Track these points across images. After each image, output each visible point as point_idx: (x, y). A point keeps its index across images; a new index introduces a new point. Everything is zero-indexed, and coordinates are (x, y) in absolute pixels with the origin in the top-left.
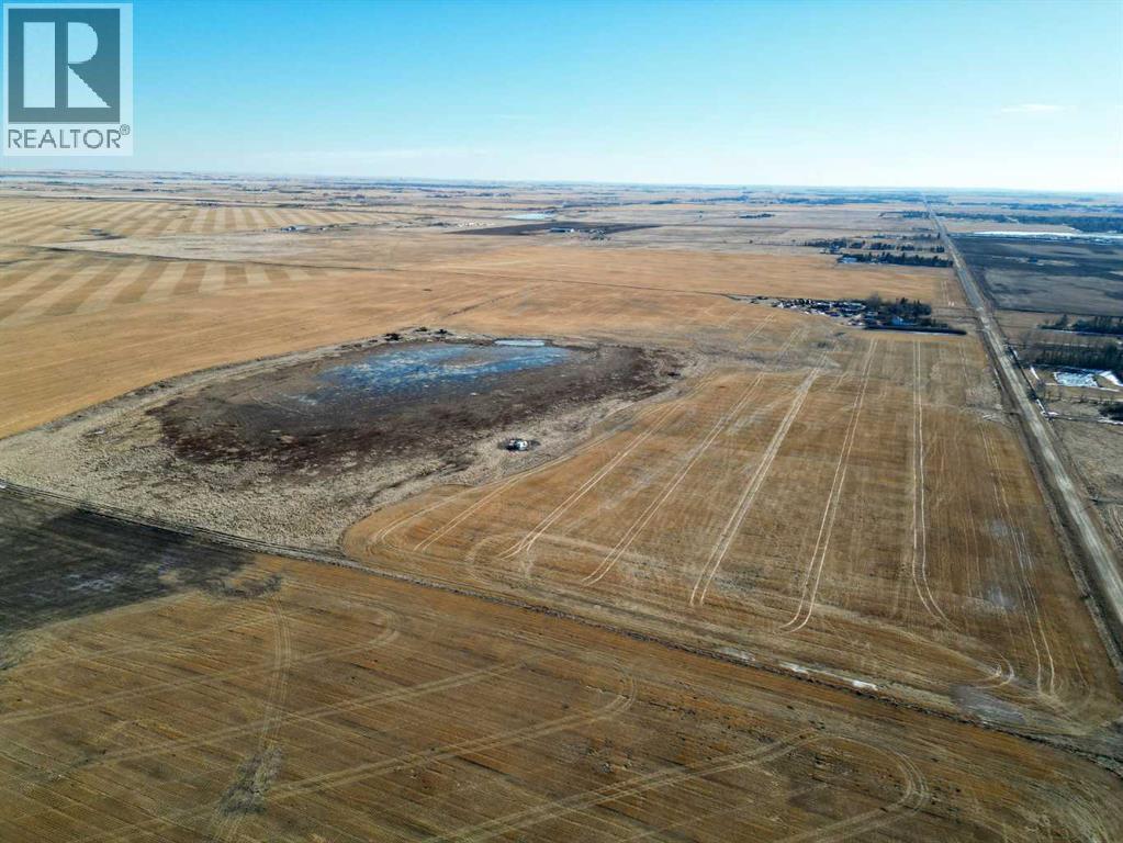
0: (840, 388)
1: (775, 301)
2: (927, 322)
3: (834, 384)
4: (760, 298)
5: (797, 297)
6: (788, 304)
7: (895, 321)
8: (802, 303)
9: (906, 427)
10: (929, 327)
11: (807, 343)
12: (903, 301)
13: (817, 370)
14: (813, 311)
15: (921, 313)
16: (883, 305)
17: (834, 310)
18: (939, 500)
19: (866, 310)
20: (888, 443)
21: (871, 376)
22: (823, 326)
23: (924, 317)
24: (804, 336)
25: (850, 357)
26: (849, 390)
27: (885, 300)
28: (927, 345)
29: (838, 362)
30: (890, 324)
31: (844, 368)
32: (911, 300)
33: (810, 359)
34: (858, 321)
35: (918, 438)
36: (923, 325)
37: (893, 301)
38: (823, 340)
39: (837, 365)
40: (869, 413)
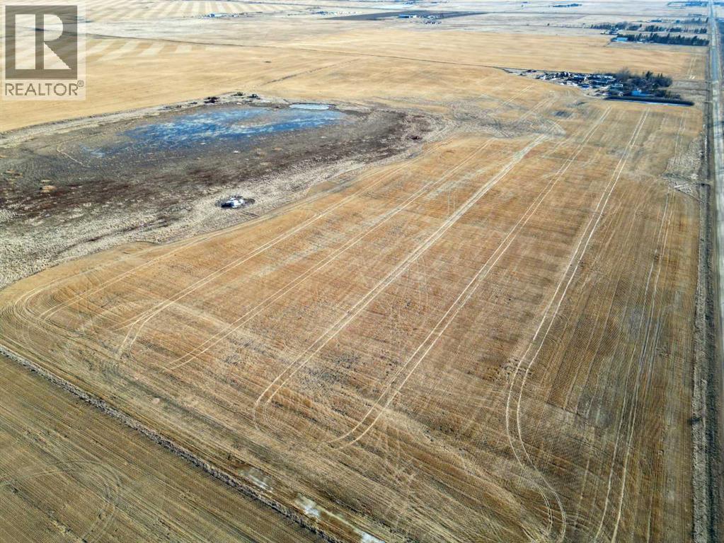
0: (554, 155)
1: (541, 74)
2: (663, 94)
3: (551, 152)
4: (529, 71)
5: (559, 70)
6: (549, 76)
7: (634, 93)
8: (563, 75)
9: (594, 196)
10: (663, 98)
11: (548, 112)
12: (649, 75)
13: (543, 137)
14: (569, 83)
15: (662, 85)
16: (630, 77)
17: (586, 83)
18: (588, 280)
19: (613, 83)
20: (569, 212)
21: (589, 143)
22: (570, 97)
23: (661, 89)
24: (549, 105)
25: (579, 125)
26: (561, 157)
27: (633, 74)
28: (654, 114)
29: (565, 129)
30: (630, 94)
31: (567, 136)
32: (655, 74)
33: (543, 127)
34: (603, 92)
35: (600, 208)
36: (658, 96)
37: (640, 74)
38: (563, 109)
39: (564, 132)
40: (566, 180)
